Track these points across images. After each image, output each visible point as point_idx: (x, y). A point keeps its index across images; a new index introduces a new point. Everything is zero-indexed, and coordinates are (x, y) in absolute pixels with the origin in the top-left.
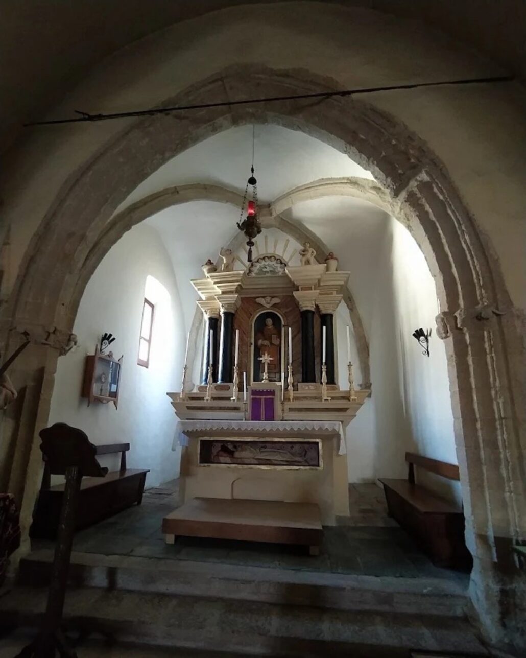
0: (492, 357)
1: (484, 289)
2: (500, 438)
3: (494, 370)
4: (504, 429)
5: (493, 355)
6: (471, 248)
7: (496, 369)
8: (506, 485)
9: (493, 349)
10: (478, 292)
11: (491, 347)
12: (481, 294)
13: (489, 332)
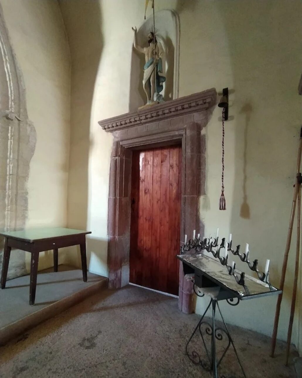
0: (11, 142)
1: (14, 102)
2: (7, 184)
3: (11, 149)
4: (11, 180)
5: (12, 141)
6: (10, 74)
7: (12, 149)
8: (7, 207)
9: (12, 138)
10: (10, 103)
11: (12, 136)
12: (11, 104)
13: (12, 128)
